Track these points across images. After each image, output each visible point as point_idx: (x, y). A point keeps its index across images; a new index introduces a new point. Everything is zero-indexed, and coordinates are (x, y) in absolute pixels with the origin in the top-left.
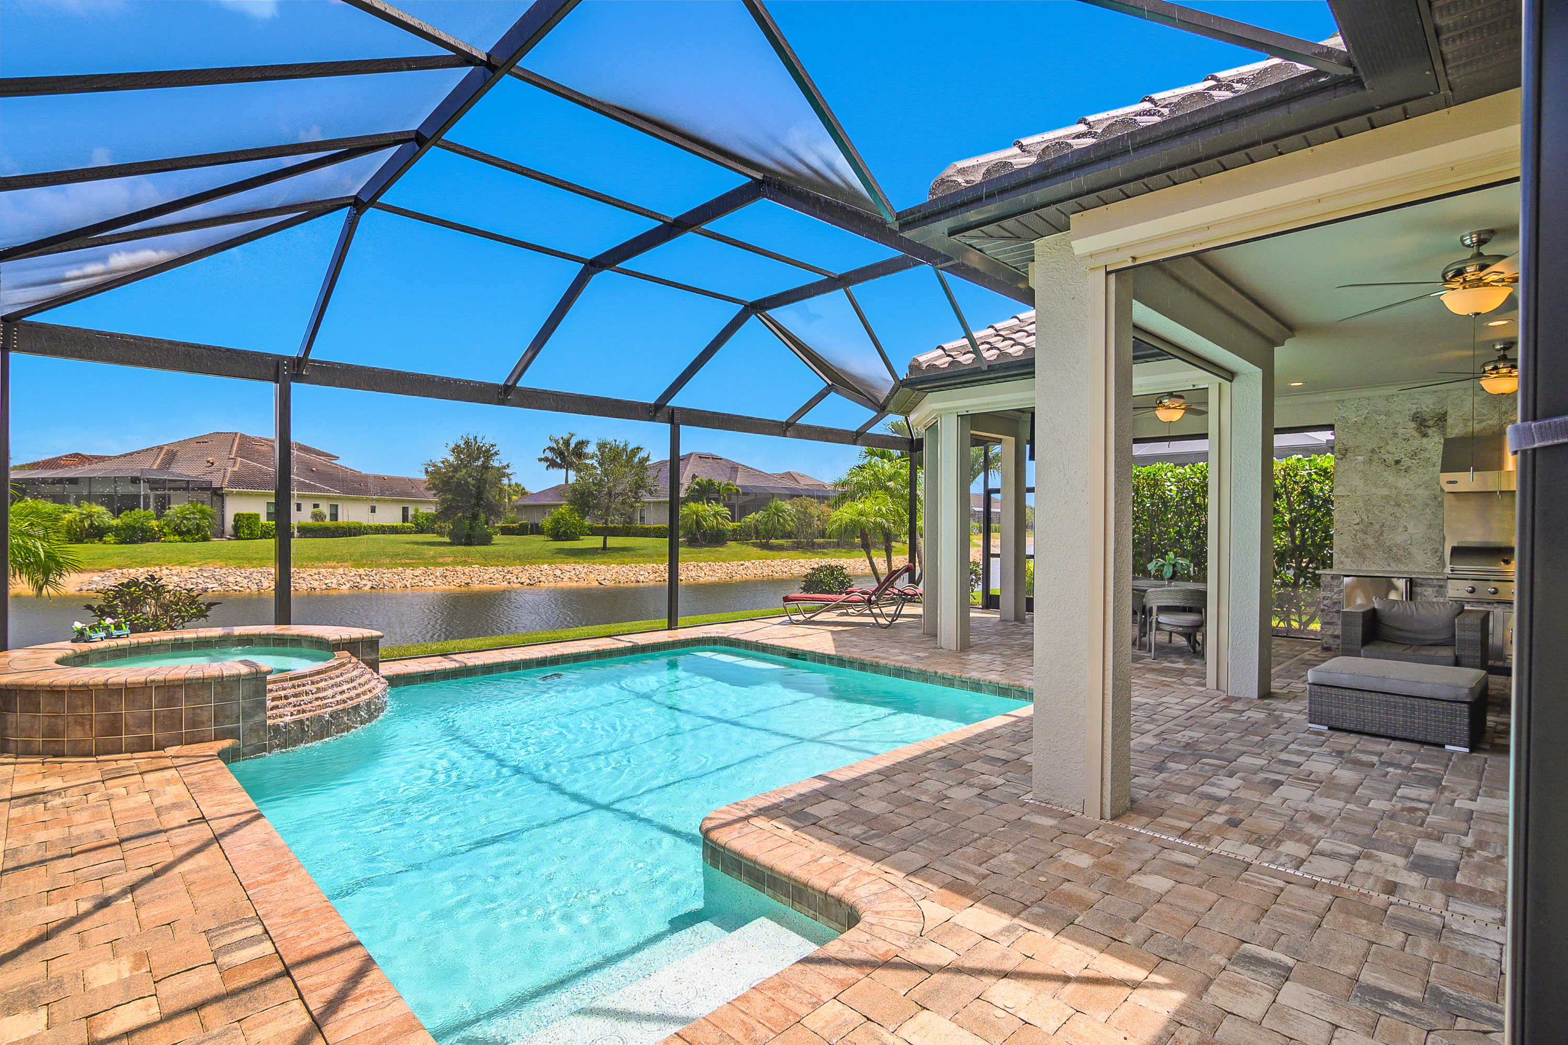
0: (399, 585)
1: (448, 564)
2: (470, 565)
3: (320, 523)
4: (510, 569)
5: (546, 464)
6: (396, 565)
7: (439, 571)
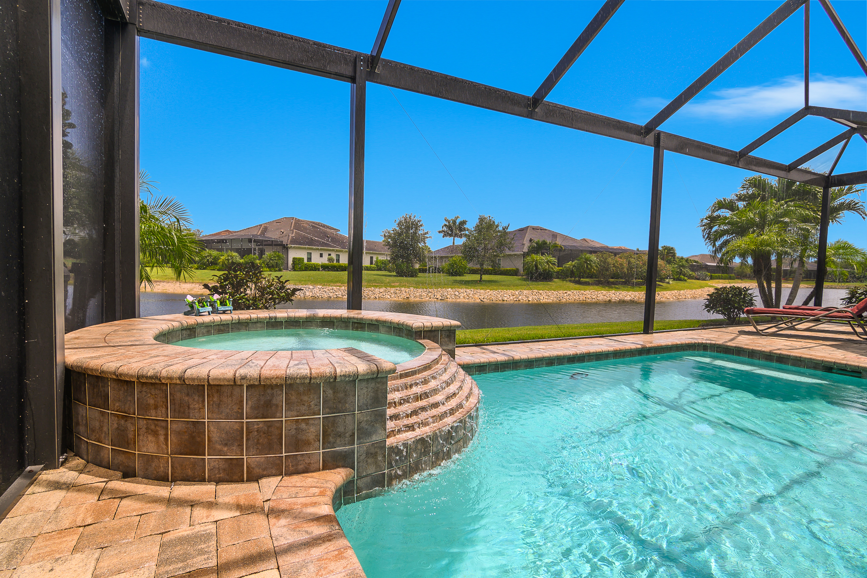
0: (373, 297)
1: (397, 287)
2: (409, 287)
3: (332, 263)
4: (430, 290)
5: (442, 234)
6: (370, 286)
7: (392, 290)
